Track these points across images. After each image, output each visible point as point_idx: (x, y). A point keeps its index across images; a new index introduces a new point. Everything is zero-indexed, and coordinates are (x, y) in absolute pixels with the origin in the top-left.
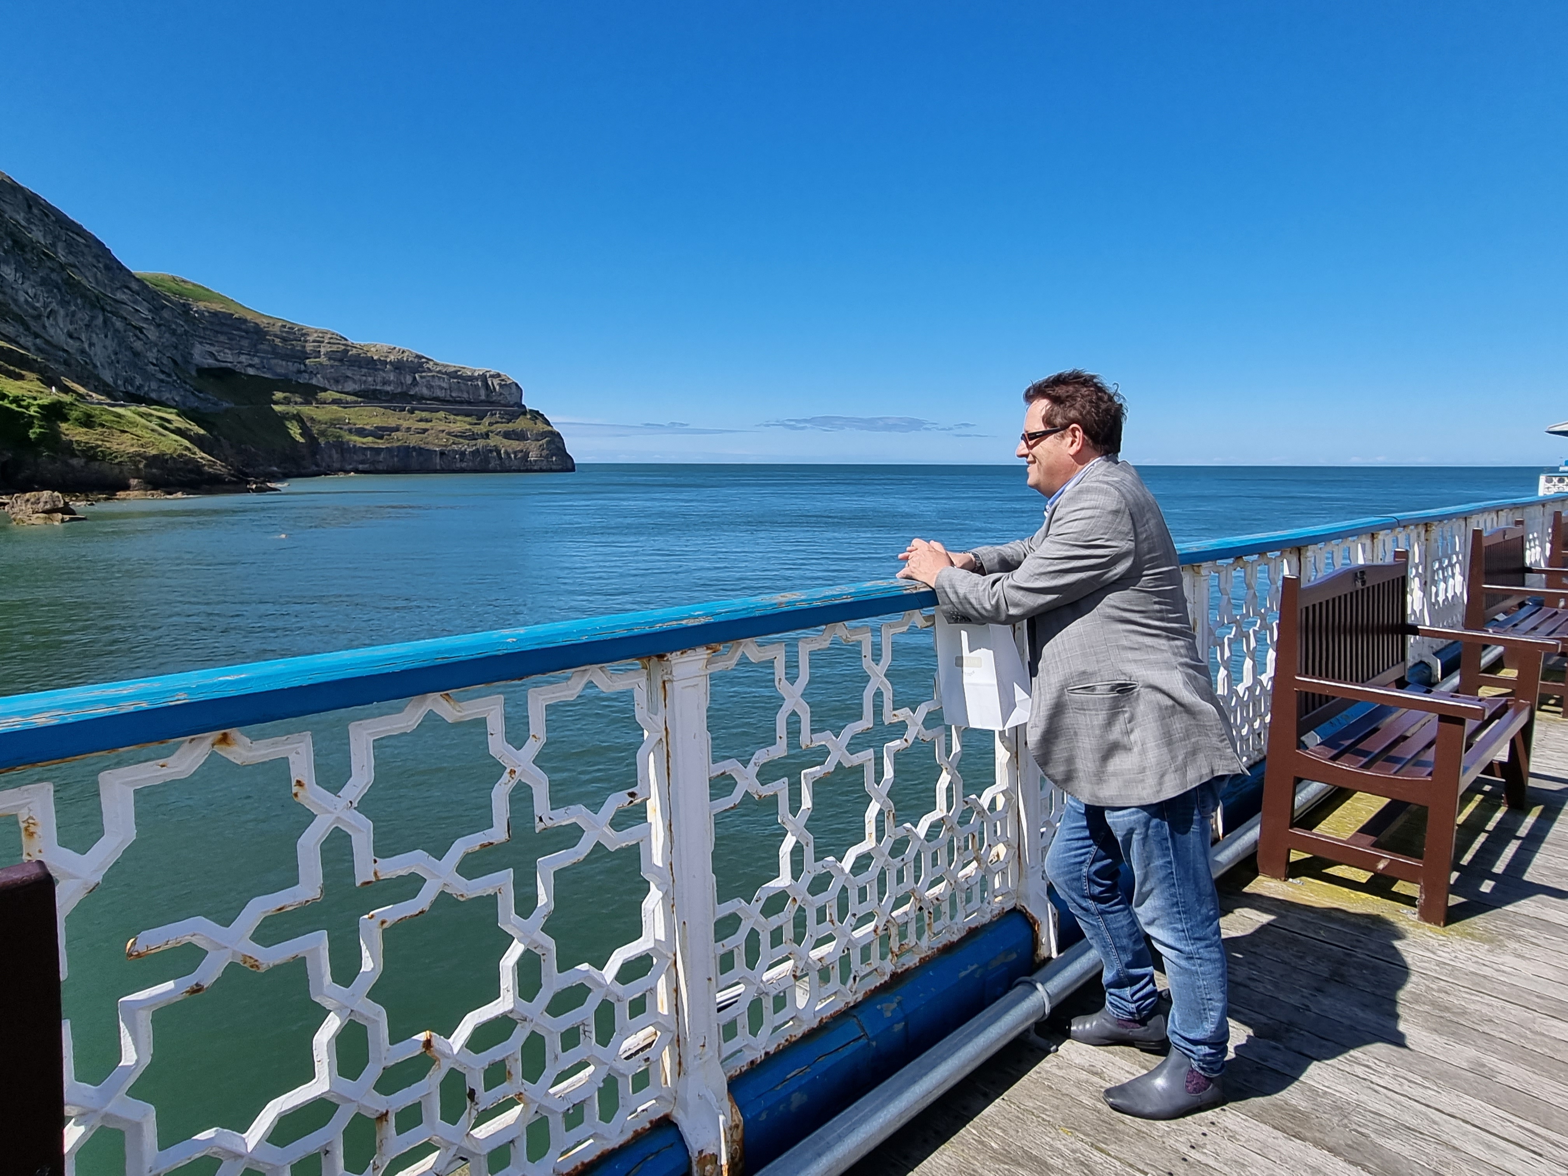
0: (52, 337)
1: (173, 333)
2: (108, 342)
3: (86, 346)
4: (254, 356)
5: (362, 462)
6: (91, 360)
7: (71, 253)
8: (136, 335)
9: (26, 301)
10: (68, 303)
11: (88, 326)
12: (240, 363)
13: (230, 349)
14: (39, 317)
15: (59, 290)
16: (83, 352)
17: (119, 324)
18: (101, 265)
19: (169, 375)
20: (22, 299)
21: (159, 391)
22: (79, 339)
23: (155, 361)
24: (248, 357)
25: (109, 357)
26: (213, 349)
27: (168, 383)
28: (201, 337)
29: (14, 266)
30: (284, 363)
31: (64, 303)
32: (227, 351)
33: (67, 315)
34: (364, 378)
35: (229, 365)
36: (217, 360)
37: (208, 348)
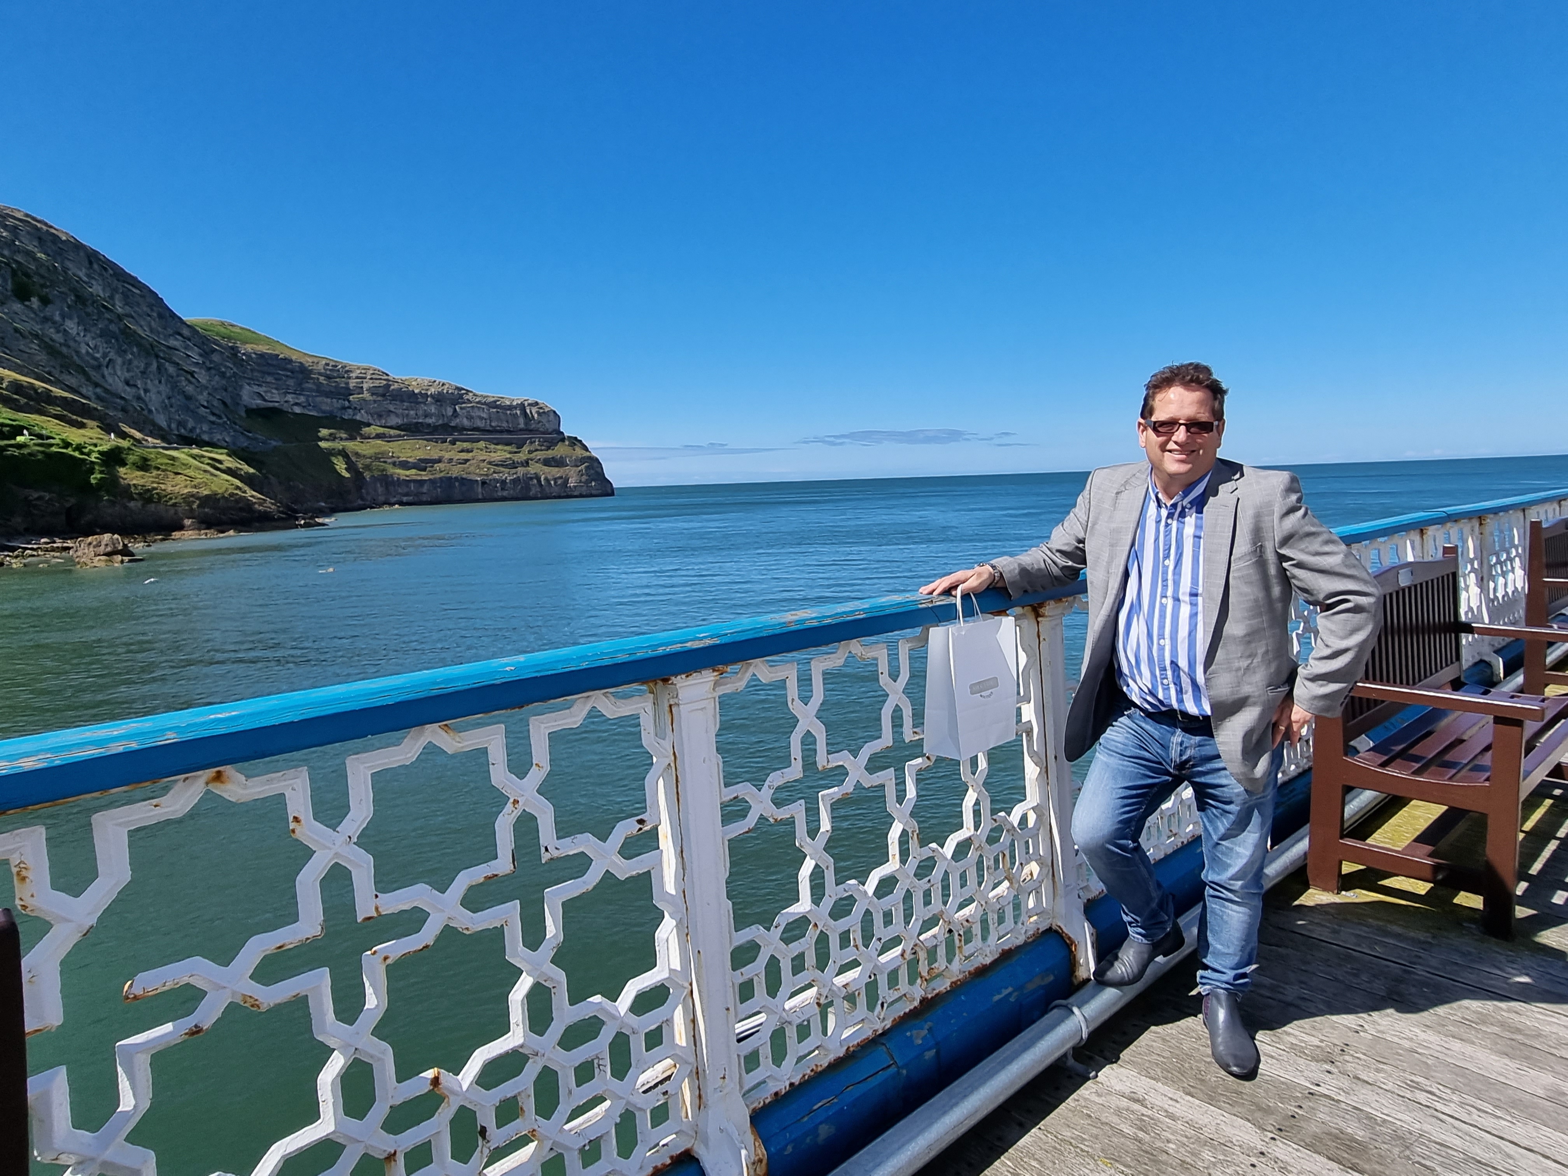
0: (111, 385)
1: (223, 375)
2: (162, 388)
3: (142, 392)
4: (300, 394)
5: (407, 495)
6: (147, 405)
7: (127, 304)
8: (187, 379)
9: (88, 352)
10: (125, 352)
11: (143, 373)
12: (286, 402)
13: (276, 389)
14: (99, 367)
15: (117, 340)
16: (139, 398)
17: (171, 369)
18: (155, 314)
19: (220, 417)
20: (84, 351)
21: (210, 432)
22: (135, 386)
23: (205, 404)
24: (293, 395)
25: (163, 402)
26: (261, 390)
27: (219, 424)
28: (249, 379)
29: (76, 320)
30: (329, 400)
31: (121, 352)
32: (274, 391)
33: (124, 363)
34: (406, 412)
35: (276, 404)
36: (265, 400)
37: (256, 389)
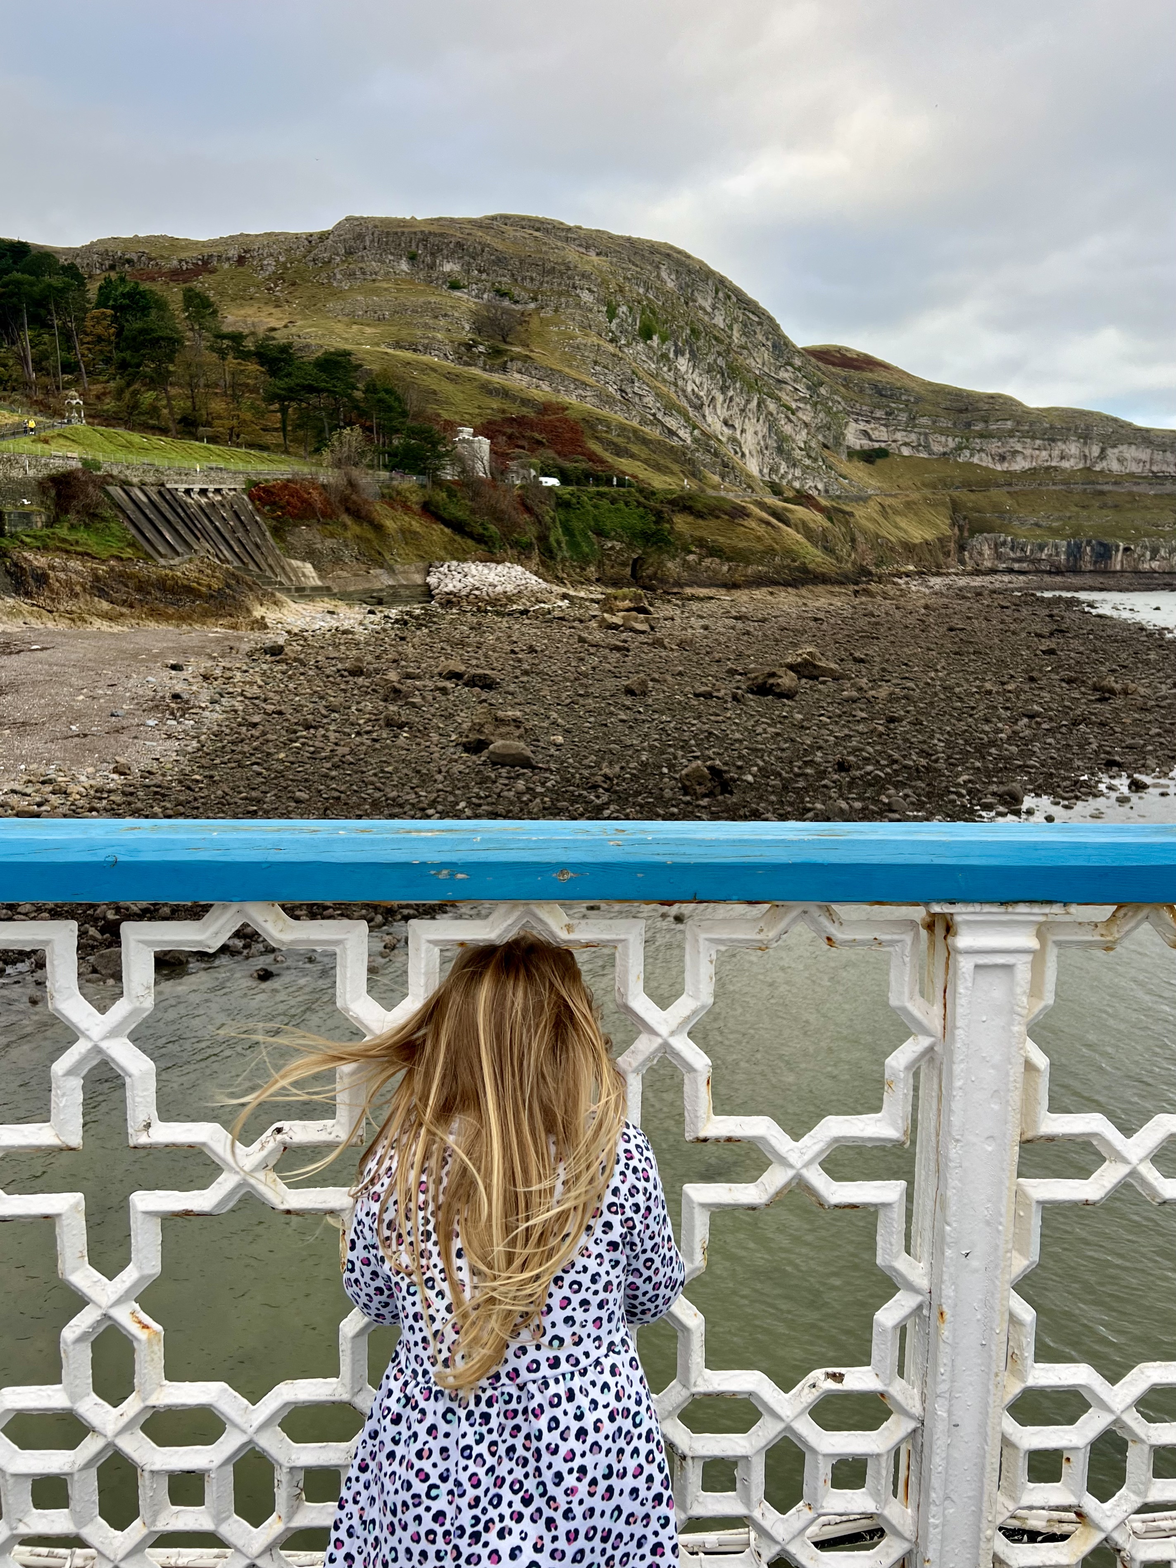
0: (709, 426)
1: (828, 411)
2: (759, 428)
3: (738, 432)
4: (911, 432)
6: (741, 448)
7: (744, 334)
8: (787, 417)
9: (693, 390)
10: (728, 388)
11: (743, 411)
12: (894, 441)
13: (885, 425)
14: (699, 407)
15: (723, 375)
16: (733, 440)
17: (772, 406)
18: (769, 343)
19: (815, 460)
20: (689, 389)
21: (802, 479)
22: (733, 426)
23: (803, 446)
24: (904, 433)
25: (759, 444)
26: (867, 427)
27: (813, 469)
28: (858, 414)
29: (687, 356)
30: (943, 439)
31: (724, 389)
32: (882, 428)
33: (725, 401)
34: (1037, 452)
35: (883, 445)
36: (871, 440)
37: (862, 426)
